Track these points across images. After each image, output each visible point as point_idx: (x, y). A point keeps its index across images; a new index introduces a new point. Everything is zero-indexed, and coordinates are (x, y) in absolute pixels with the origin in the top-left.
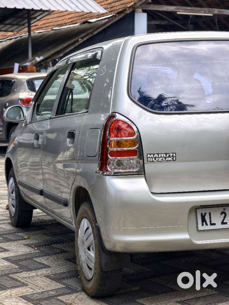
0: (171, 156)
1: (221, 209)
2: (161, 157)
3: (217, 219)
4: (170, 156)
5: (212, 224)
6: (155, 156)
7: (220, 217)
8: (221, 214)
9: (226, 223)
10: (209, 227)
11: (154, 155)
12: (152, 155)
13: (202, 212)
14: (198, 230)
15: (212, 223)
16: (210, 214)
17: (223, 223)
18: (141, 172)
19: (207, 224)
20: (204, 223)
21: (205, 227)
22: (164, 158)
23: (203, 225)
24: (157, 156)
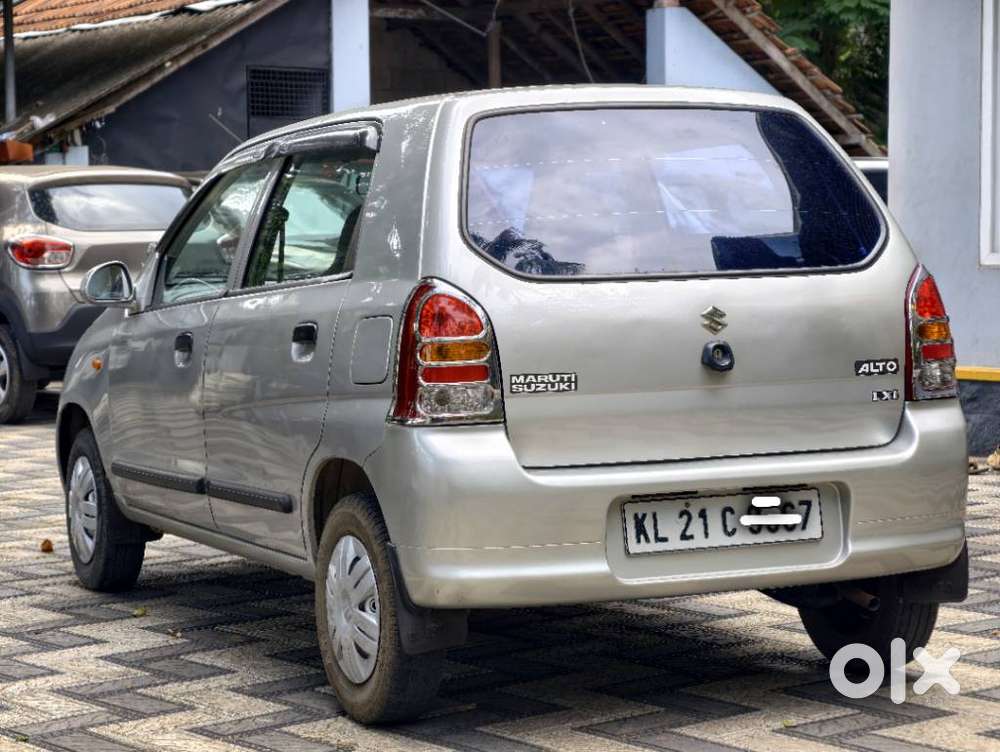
0: (566, 380)
1: (680, 505)
2: (543, 382)
3: (671, 527)
4: (562, 380)
5: (658, 539)
6: (528, 381)
7: (677, 523)
8: (681, 516)
9: (692, 537)
10: (654, 546)
11: (526, 376)
12: (522, 378)
13: (636, 512)
14: (628, 553)
15: (660, 535)
16: (654, 515)
17: (684, 537)
18: (497, 418)
19: (647, 540)
20: (642, 537)
21: (644, 547)
22: (549, 385)
23: (639, 541)
24: (534, 380)
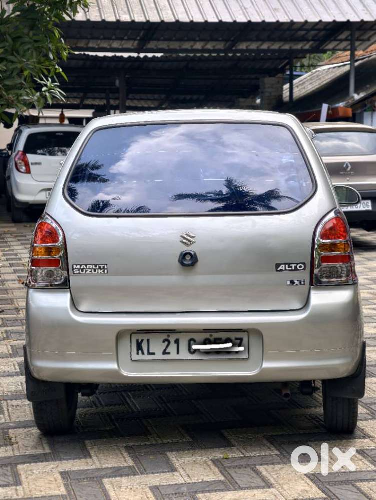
0: (102, 268)
1: (164, 336)
2: (89, 268)
3: (157, 347)
4: (100, 268)
5: (149, 353)
6: (82, 268)
7: (162, 345)
8: (164, 342)
9: (169, 353)
10: (147, 357)
11: (80, 265)
12: (78, 266)
13: (138, 338)
14: (131, 359)
15: (150, 352)
16: (148, 341)
17: (164, 353)
18: (65, 285)
19: (143, 353)
20: (140, 352)
21: (140, 357)
22: (93, 270)
23: (138, 354)
24: (85, 268)
